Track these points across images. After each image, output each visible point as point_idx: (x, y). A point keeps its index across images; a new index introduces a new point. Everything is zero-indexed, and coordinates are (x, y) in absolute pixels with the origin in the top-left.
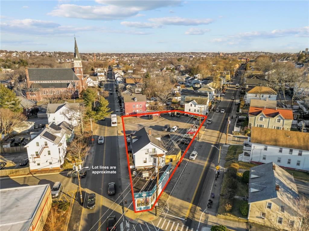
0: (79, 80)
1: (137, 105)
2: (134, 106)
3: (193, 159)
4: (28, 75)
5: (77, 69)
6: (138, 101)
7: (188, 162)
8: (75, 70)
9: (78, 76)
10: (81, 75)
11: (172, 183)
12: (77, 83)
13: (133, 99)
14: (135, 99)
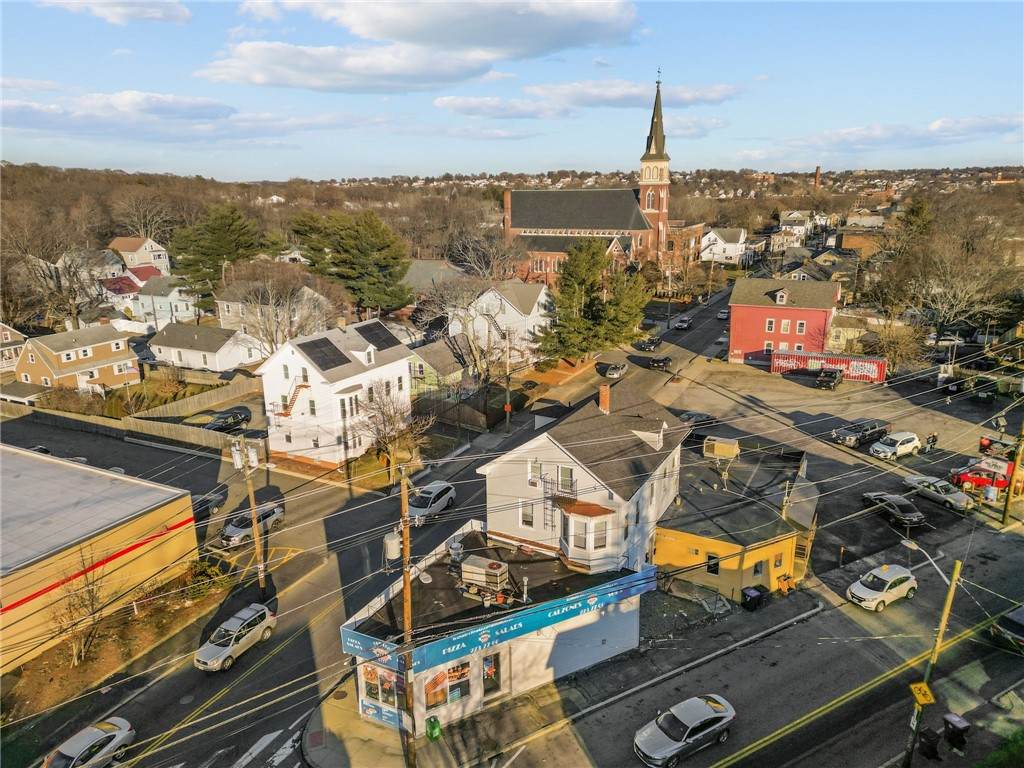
0: (646, 228)
1: (785, 322)
2: (771, 323)
3: (863, 604)
4: (510, 210)
5: (649, 192)
6: (791, 302)
7: (828, 605)
8: (640, 196)
9: (648, 215)
10: (657, 211)
11: (634, 670)
12: (641, 240)
13: (772, 295)
14: (779, 294)
